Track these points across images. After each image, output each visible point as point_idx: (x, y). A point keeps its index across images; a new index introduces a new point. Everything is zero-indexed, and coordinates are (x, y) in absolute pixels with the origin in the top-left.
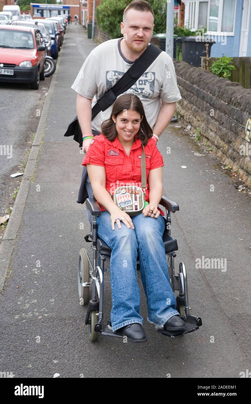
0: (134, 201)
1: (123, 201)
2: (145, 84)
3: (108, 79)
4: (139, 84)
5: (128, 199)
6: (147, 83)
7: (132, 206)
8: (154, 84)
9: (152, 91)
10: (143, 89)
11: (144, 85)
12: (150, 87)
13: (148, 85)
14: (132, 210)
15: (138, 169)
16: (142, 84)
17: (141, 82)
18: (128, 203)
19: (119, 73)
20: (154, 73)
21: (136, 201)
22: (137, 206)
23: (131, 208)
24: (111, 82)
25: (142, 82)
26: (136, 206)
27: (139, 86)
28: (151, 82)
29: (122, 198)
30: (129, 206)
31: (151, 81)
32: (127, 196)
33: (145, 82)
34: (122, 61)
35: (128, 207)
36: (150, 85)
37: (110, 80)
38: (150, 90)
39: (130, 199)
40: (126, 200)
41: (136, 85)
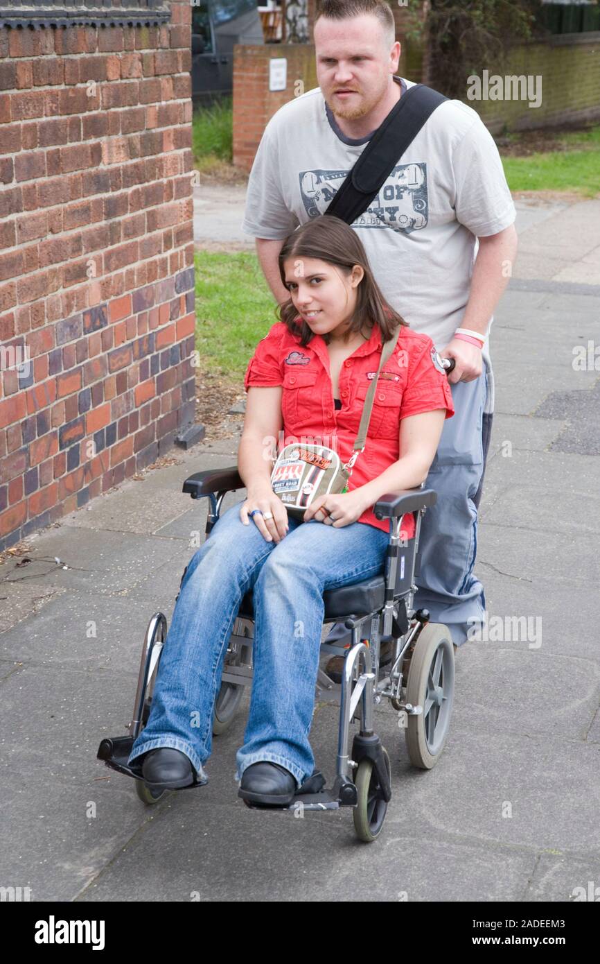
0: (306, 483)
1: (283, 479)
2: (399, 197)
3: (306, 193)
4: (386, 197)
5: (295, 476)
6: (405, 194)
7: (295, 494)
8: (426, 193)
9: (421, 212)
10: (396, 209)
11: (397, 198)
12: (415, 202)
13: (408, 198)
14: (294, 503)
15: (357, 404)
16: (391, 198)
17: (389, 193)
18: (290, 486)
19: (331, 175)
20: (423, 167)
21: (310, 484)
22: (308, 495)
23: (293, 499)
24: (312, 199)
25: (392, 193)
26: (305, 496)
27: (385, 204)
28: (417, 191)
29: (286, 470)
30: (290, 492)
31: (418, 187)
32: (298, 468)
33: (399, 192)
34: (336, 142)
35: (287, 494)
36: (415, 197)
37: (310, 195)
38: (416, 210)
39: (299, 477)
40: (291, 477)
41: (378, 200)
